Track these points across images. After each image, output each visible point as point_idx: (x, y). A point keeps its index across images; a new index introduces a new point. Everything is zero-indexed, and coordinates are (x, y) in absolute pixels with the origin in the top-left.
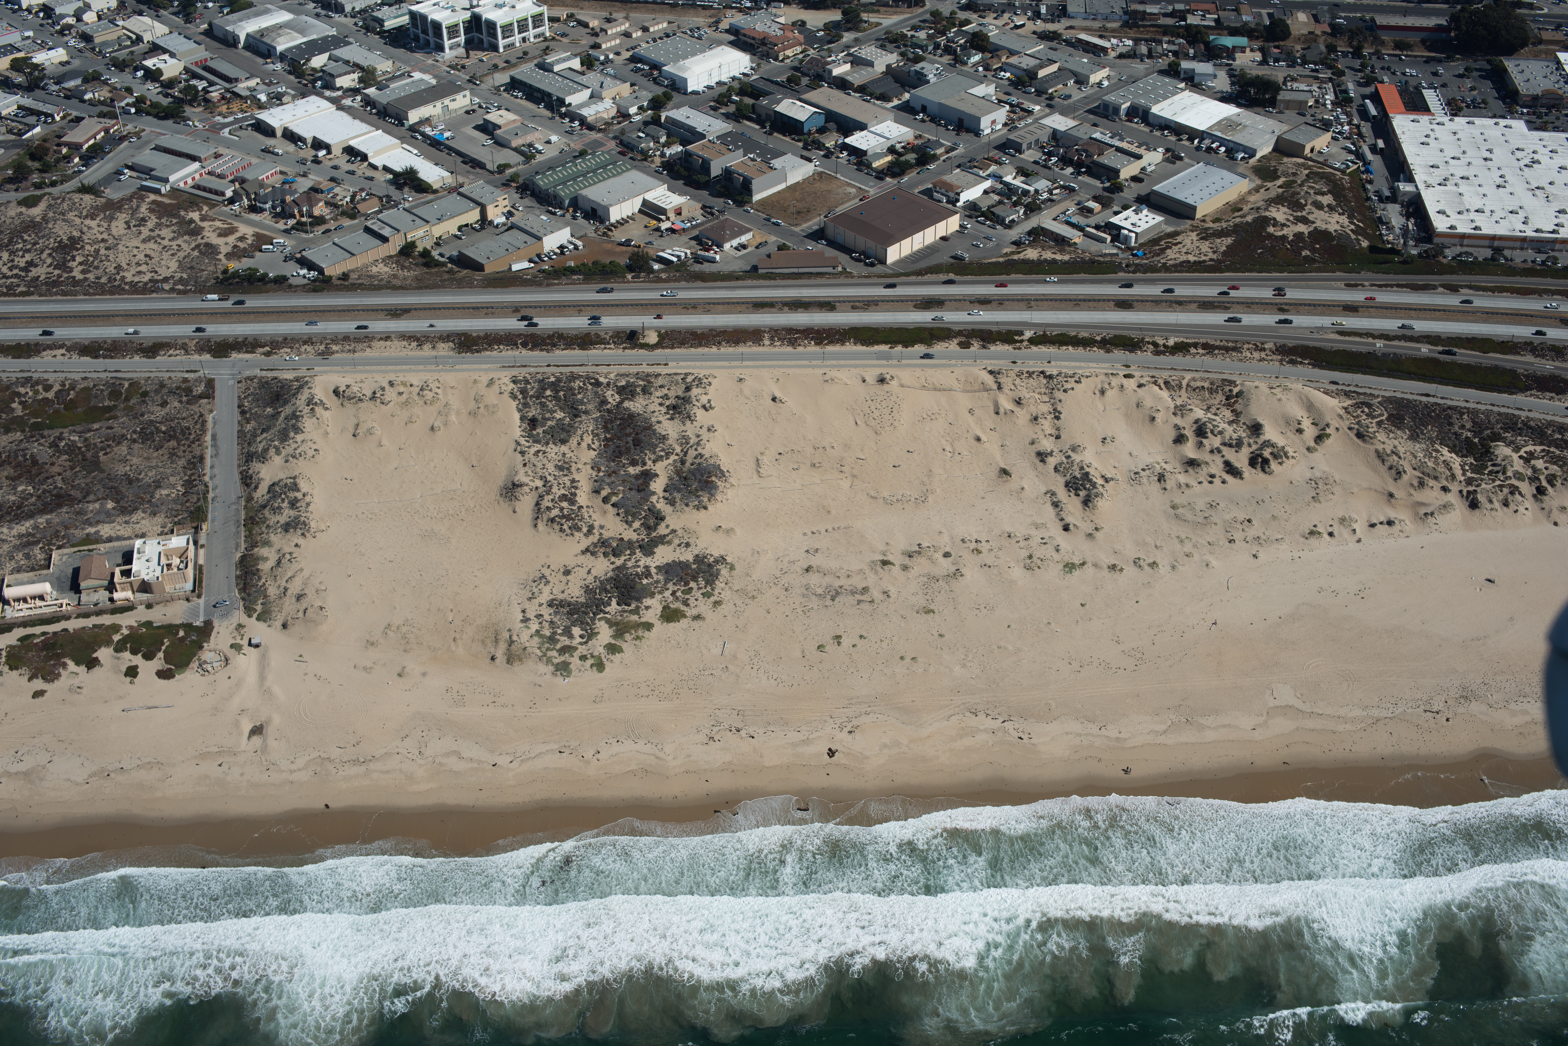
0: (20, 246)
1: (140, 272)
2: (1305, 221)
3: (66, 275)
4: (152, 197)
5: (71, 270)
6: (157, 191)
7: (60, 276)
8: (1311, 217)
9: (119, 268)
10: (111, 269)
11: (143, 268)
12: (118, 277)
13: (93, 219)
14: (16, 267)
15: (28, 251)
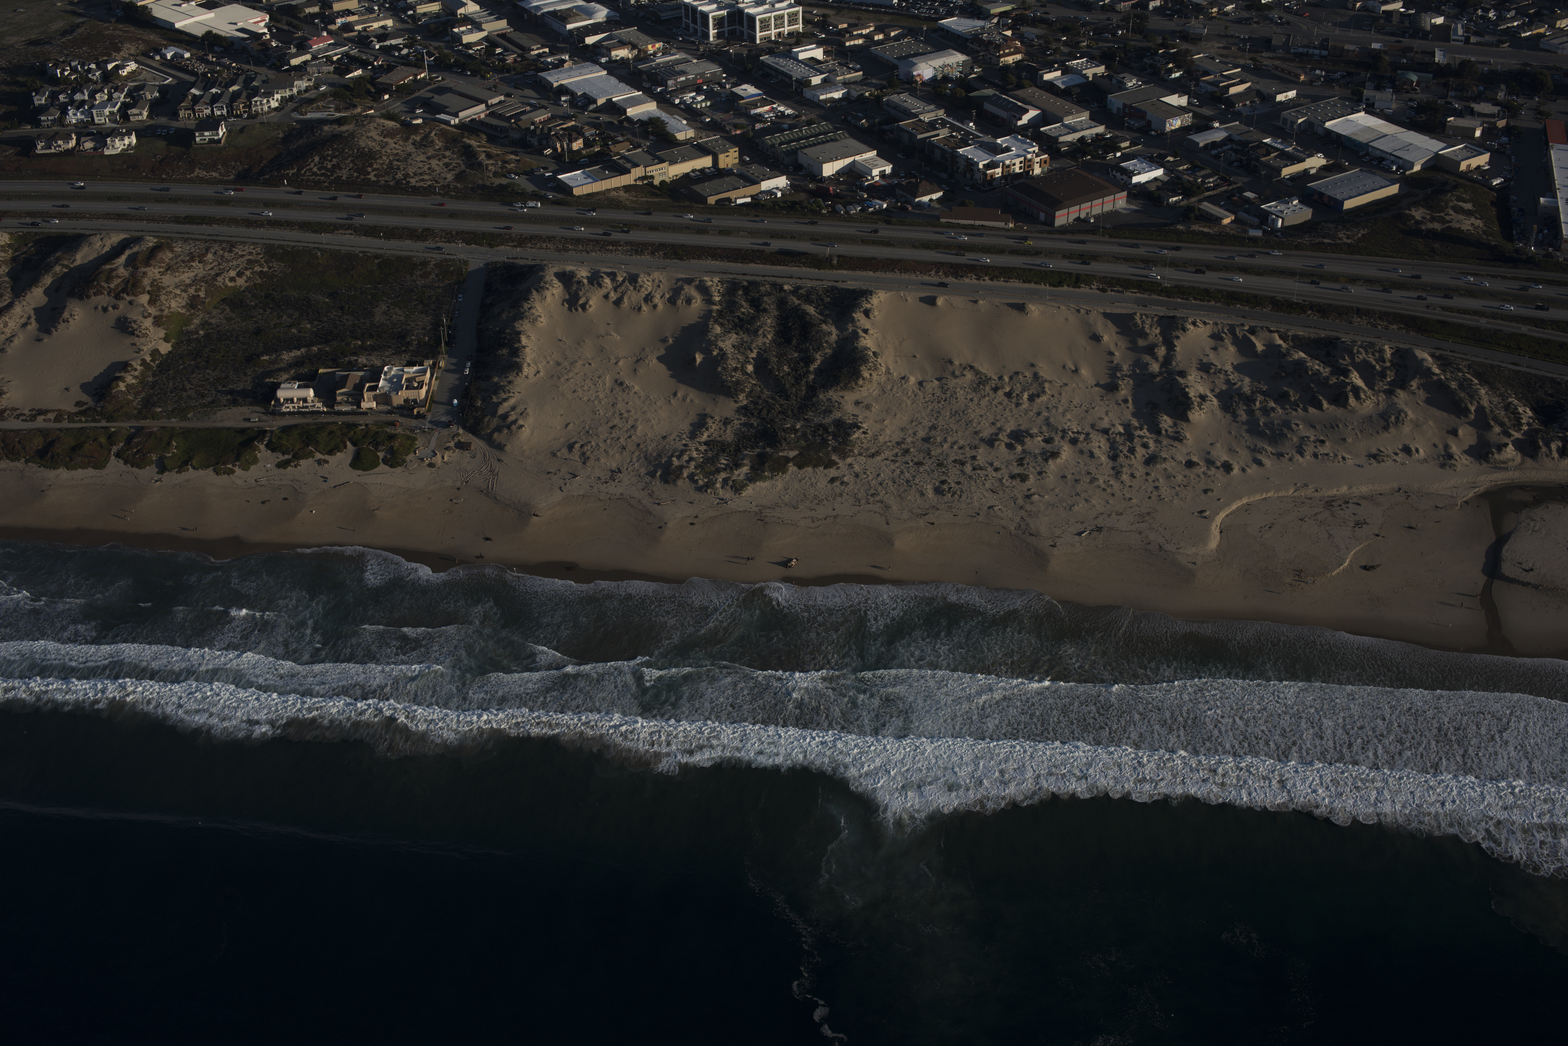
0: (330, 152)
1: (423, 180)
2: (1442, 220)
3: (362, 177)
4: (443, 126)
5: (369, 173)
6: (447, 123)
7: (358, 177)
8: (1448, 218)
9: (406, 176)
10: (399, 176)
11: (426, 177)
12: (404, 182)
13: (392, 138)
14: (325, 168)
15: (335, 157)
